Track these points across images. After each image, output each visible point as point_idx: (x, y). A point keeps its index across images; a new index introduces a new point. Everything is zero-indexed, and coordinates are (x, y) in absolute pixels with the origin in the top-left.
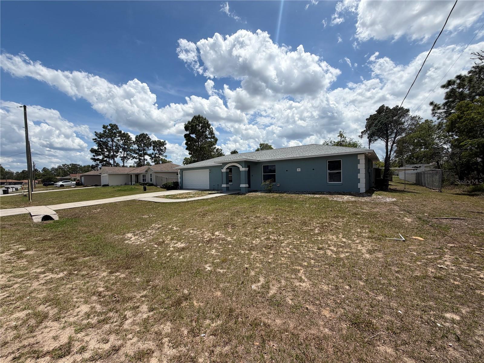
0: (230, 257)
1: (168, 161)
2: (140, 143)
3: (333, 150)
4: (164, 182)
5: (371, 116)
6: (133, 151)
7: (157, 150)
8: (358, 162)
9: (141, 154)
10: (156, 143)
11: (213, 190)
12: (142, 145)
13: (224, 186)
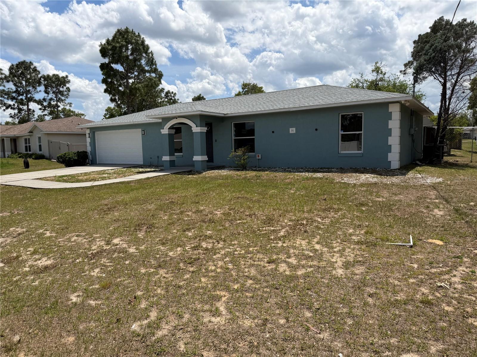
0: (119, 280)
1: (76, 113)
2: (18, 78)
3: (350, 95)
4: (64, 151)
5: (420, 36)
6: (6, 94)
7: (53, 92)
8: (389, 116)
9: (22, 99)
10: (50, 79)
11: (150, 166)
12: (24, 83)
13: (166, 158)
